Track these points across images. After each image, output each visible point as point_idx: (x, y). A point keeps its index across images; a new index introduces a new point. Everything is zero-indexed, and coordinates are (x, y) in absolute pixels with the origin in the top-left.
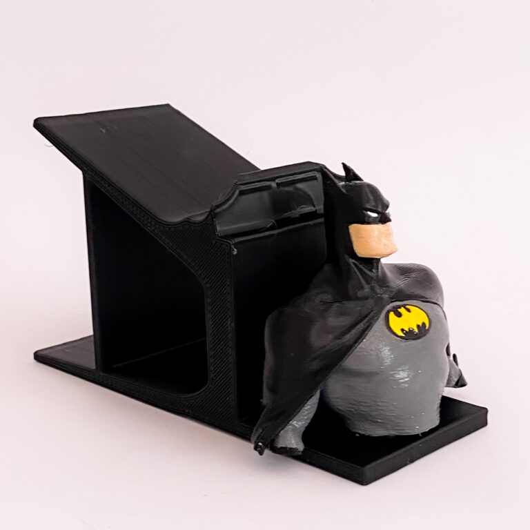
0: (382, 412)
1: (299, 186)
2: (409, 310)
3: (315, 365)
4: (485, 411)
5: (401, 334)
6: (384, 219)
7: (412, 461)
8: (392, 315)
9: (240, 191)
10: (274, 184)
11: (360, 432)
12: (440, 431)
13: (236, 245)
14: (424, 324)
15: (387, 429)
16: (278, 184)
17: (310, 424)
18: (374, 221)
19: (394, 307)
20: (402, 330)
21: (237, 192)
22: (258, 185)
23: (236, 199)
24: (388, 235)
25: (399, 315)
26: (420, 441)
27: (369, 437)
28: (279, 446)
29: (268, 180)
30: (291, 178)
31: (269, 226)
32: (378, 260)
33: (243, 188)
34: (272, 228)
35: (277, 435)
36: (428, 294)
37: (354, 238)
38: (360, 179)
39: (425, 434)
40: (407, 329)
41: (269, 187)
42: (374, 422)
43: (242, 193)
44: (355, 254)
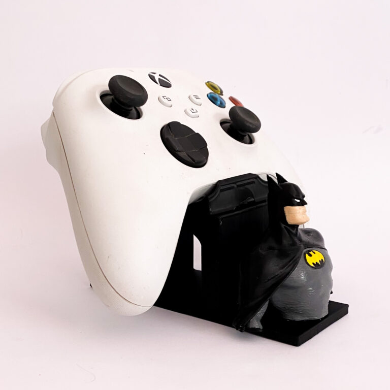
0: (303, 308)
1: (247, 186)
2: (314, 253)
3: (270, 284)
4: (347, 306)
5: (313, 265)
6: (303, 203)
7: (318, 333)
8: (307, 255)
9: (221, 190)
10: (235, 186)
11: (289, 319)
12: (329, 317)
13: (222, 219)
14: (322, 260)
15: (304, 317)
16: (238, 186)
17: (264, 315)
18: (298, 204)
19: (306, 251)
20: (313, 264)
21: (219, 191)
22: (228, 186)
23: (219, 194)
24: (305, 211)
25: (310, 255)
26: (321, 323)
27: (294, 321)
28: (251, 327)
29: (233, 183)
30: (243, 182)
31: (234, 209)
32: (298, 226)
33: (222, 188)
34: (236, 210)
35: (249, 321)
36: (320, 244)
37: (287, 214)
38: (287, 182)
39: (323, 319)
40: (315, 263)
41: (233, 188)
42: (297, 313)
43: (222, 191)
44: (287, 223)
